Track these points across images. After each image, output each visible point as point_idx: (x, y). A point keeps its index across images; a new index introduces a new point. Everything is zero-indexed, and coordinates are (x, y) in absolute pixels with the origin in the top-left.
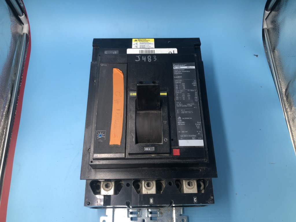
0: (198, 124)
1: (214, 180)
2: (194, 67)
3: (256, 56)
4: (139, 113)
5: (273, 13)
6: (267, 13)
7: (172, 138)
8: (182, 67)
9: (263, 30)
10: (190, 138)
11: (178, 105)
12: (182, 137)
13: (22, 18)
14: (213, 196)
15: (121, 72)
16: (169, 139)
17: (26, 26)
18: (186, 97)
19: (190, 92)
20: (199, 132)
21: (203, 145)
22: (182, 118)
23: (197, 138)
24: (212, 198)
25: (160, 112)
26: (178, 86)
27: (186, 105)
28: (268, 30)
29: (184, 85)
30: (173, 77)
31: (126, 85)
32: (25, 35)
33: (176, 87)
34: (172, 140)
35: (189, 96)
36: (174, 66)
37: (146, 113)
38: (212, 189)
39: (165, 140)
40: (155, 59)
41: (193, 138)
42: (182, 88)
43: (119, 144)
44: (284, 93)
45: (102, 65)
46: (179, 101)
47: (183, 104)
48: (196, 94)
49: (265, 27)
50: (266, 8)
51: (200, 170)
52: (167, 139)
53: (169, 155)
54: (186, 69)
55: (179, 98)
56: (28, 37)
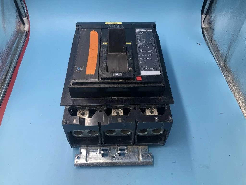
0: (156, 62)
1: (171, 106)
2: (151, 31)
3: (199, 44)
4: (110, 55)
5: (208, 16)
6: (204, 16)
7: (135, 70)
8: (141, 31)
9: (202, 29)
10: (150, 70)
11: (140, 51)
12: (143, 70)
13: (25, 19)
14: (171, 117)
15: (97, 32)
16: (133, 69)
17: (27, 26)
18: (146, 47)
19: (149, 44)
20: (157, 67)
21: (160, 74)
22: (143, 59)
23: (155, 70)
24: (171, 118)
25: (126, 54)
26: (140, 41)
27: (146, 51)
28: (206, 29)
29: (144, 40)
30: (135, 36)
31: (100, 40)
32: (26, 32)
33: (138, 42)
34: (136, 71)
35: (148, 46)
36: (137, 30)
37: (115, 54)
38: (170, 112)
39: (130, 70)
40: (122, 26)
41: (152, 70)
42: (143, 42)
43: (94, 74)
44: (223, 66)
45: (82, 29)
46: (141, 49)
47: (144, 51)
48: (153, 45)
49: (203, 26)
50: (202, 13)
51: (160, 99)
52: (131, 69)
53: (133, 80)
54: (145, 32)
55: (140, 47)
56: (28, 33)
